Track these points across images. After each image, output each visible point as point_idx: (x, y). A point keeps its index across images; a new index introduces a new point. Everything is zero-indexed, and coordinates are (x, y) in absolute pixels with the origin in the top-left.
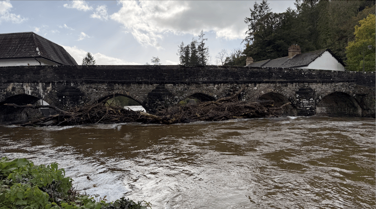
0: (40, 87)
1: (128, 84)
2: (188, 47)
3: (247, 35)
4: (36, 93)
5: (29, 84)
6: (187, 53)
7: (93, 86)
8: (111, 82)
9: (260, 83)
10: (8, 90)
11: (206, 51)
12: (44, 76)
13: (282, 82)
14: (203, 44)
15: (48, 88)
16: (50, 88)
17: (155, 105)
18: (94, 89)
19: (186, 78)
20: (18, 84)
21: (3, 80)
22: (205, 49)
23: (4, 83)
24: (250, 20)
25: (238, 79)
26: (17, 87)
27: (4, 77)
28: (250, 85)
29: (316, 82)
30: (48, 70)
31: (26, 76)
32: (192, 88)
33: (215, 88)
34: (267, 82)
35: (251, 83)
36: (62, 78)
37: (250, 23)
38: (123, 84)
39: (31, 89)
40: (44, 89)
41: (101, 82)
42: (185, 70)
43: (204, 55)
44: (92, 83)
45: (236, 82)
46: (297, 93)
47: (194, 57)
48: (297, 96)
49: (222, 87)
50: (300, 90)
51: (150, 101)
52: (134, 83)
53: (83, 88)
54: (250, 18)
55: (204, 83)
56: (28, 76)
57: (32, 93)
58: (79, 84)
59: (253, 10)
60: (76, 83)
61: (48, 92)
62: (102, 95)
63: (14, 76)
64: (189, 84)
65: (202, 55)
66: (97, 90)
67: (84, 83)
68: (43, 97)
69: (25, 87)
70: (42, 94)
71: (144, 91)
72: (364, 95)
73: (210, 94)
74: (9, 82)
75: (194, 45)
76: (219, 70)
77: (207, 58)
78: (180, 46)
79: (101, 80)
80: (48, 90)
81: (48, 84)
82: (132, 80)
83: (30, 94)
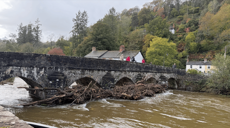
0: (35, 71)
1: (93, 70)
2: (25, 27)
3: (74, 29)
4: (31, 76)
5: (26, 68)
6: (25, 31)
7: (73, 71)
8: (84, 69)
9: (148, 72)
10: (7, 73)
11: (40, 32)
12: (39, 62)
13: (155, 72)
14: (38, 28)
15: (41, 72)
16: (42, 72)
17: (108, 85)
18: (73, 73)
19: (121, 68)
20: (16, 67)
21: (3, 64)
22: (39, 31)
23: (4, 66)
24: (75, 20)
25: (141, 70)
26: (15, 71)
27: (5, 61)
28: (145, 73)
29: (165, 73)
30: (42, 58)
31: (24, 61)
32: (123, 74)
33: (132, 75)
34: (151, 72)
35: (145, 72)
36: (52, 65)
37: (75, 22)
38: (90, 70)
39: (27, 73)
40: (38, 73)
41: (78, 68)
42: (121, 63)
43: (39, 35)
44: (72, 69)
45: (140, 72)
46: (160, 78)
47: (30, 34)
48: (160, 79)
49: (135, 74)
50: (161, 76)
51: (103, 82)
52: (95, 70)
53: (66, 73)
54: (76, 19)
55: (128, 71)
56: (26, 62)
57: (28, 76)
58: (64, 69)
59: (78, 15)
60: (62, 69)
61: (41, 75)
62: (77, 78)
63: (13, 61)
64: (121, 72)
65: (37, 34)
66: (75, 74)
67: (67, 69)
68: (37, 79)
69: (22, 71)
70: (36, 77)
71: (101, 75)
72: (179, 80)
73: (130, 78)
74: (9, 65)
75: (31, 26)
76: (134, 64)
77: (40, 37)
78: (19, 25)
79: (78, 67)
80: (41, 74)
81: (41, 69)
82: (95, 68)
83: (26, 77)
